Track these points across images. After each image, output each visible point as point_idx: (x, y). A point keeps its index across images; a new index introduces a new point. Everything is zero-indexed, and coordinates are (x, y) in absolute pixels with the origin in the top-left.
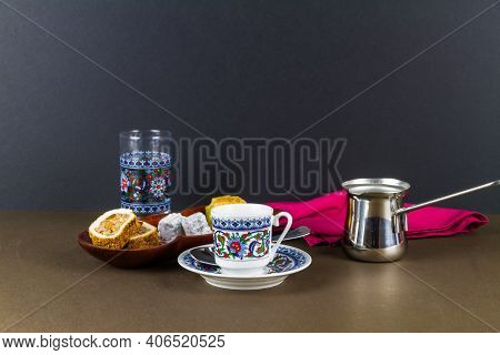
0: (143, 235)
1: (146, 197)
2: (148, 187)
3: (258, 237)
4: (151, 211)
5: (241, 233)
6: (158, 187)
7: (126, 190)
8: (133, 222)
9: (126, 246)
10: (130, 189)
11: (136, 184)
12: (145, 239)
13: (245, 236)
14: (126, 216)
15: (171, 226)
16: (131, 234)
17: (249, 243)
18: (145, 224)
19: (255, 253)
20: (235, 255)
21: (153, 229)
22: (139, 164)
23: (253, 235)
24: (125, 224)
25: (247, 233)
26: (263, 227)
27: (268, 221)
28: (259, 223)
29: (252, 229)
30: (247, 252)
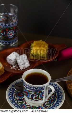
3: (35, 93)
5: (28, 90)
15: (12, 60)
17: (31, 95)
19: (34, 99)
20: (26, 96)
23: (33, 92)
25: (30, 90)
26: (38, 90)
27: (42, 88)
28: (36, 88)
29: (32, 90)
30: (31, 97)
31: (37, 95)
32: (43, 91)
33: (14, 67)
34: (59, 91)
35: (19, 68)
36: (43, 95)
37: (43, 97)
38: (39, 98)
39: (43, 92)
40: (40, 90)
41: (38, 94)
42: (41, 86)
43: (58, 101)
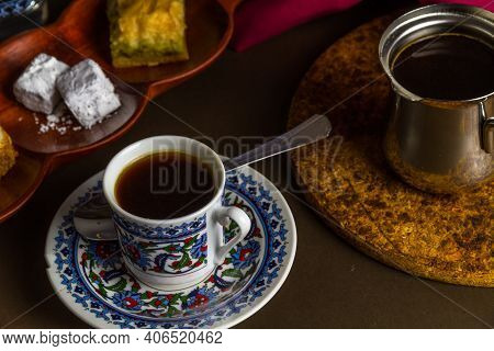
5: (138, 239)
13: (143, 244)
17: (154, 255)
19: (168, 269)
20: (134, 261)
23: (160, 246)
26: (181, 236)
27: (195, 224)
28: (172, 231)
29: (156, 238)
30: (153, 265)
31: (180, 254)
32: (201, 233)
33: (52, 119)
34: (266, 206)
35: (76, 122)
36: (205, 249)
37: (204, 256)
38: (188, 263)
39: (204, 237)
40: (191, 233)
41: (183, 250)
42: (189, 218)
43: (268, 254)
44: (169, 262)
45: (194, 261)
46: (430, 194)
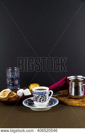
0: (13, 96)
1: (13, 85)
2: (14, 82)
3: (42, 97)
4: (15, 88)
5: (37, 95)
6: (17, 82)
7: (8, 83)
8: (10, 93)
9: (9, 100)
10: (9, 83)
11: (11, 82)
12: (14, 97)
13: (38, 96)
14: (8, 91)
16: (10, 96)
17: (39, 98)
18: (14, 93)
19: (41, 101)
20: (36, 101)
21: (16, 94)
22: (11, 76)
23: (41, 96)
24: (8, 93)
25: (39, 95)
28: (42, 93)
29: (40, 94)
30: (39, 100)
32: (46, 95)
36: (46, 98)
38: (44, 100)
41: (44, 97)
43: (55, 103)
44: (42, 99)
45: (45, 100)
46: (76, 99)
